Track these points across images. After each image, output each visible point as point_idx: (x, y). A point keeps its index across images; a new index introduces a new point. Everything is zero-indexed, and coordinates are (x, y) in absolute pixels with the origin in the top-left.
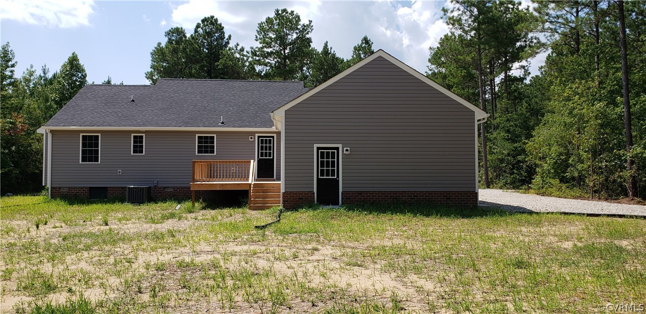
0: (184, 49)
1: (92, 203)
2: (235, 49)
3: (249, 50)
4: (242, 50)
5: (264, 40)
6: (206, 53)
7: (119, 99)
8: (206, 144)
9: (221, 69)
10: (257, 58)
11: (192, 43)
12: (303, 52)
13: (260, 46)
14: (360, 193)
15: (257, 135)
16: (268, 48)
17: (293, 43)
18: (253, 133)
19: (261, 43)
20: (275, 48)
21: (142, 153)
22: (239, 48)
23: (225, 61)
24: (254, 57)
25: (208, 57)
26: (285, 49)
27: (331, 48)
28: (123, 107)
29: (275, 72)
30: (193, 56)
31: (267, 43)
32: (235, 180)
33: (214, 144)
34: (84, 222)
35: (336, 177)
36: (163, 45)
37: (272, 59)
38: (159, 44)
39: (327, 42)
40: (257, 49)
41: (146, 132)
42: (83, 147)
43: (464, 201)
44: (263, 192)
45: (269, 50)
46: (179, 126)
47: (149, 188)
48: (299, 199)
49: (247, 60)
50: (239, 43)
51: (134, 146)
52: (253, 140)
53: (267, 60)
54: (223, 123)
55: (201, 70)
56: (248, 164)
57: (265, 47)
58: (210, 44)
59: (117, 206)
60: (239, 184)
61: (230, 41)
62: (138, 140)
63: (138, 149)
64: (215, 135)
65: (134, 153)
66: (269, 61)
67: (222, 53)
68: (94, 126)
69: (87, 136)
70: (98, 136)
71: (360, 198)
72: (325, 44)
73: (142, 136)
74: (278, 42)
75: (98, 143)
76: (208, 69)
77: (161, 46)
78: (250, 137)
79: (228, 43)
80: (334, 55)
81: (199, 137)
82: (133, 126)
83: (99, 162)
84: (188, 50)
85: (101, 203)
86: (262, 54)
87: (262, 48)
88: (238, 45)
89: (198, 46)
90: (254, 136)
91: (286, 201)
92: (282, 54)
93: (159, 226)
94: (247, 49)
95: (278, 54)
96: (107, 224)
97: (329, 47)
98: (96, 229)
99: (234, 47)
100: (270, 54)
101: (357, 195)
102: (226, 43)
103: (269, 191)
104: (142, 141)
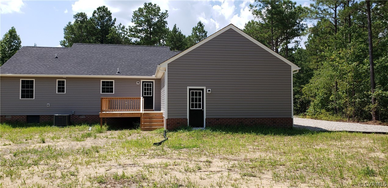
0: (86, 26)
1: (29, 126)
2: (119, 27)
3: (128, 28)
4: (123, 27)
5: (137, 22)
6: (99, 30)
7: (47, 56)
8: (108, 86)
9: (109, 39)
10: (133, 33)
11: (91, 23)
12: (162, 30)
13: (135, 25)
14: (218, 119)
15: (142, 81)
16: (140, 27)
17: (155, 24)
18: (139, 80)
19: (135, 24)
20: (144, 27)
21: (64, 92)
22: (121, 26)
23: (113, 34)
24: (131, 33)
25: (101, 32)
26: (150, 28)
27: (178, 28)
28: (50, 61)
29: (144, 42)
30: (92, 31)
31: (139, 24)
32: (130, 110)
33: (113, 86)
34: (26, 140)
35: (201, 109)
36: (73, 23)
37: (142, 34)
38: (70, 23)
39: (176, 25)
40: (133, 28)
41: (66, 78)
42: (22, 88)
43: (285, 124)
44: (149, 119)
45: (141, 28)
46: (89, 75)
47: (69, 116)
48: (177, 123)
49: (127, 34)
50: (121, 23)
51: (58, 87)
52: (139, 84)
53: (139, 35)
54: (119, 72)
55: (96, 40)
56: (139, 100)
57: (138, 26)
58: (102, 24)
59: (48, 128)
60: (133, 113)
61: (115, 22)
62: (61, 83)
63: (61, 90)
64: (114, 81)
65: (58, 92)
66: (141, 35)
67: (110, 29)
68: (30, 74)
69: (25, 80)
70: (33, 81)
71: (218, 123)
72: (174, 26)
73: (64, 81)
74: (147, 23)
75: (33, 85)
76: (101, 40)
77: (71, 24)
78: (137, 82)
79: (114, 23)
80: (180, 33)
81: (103, 82)
82: (58, 74)
83: (34, 99)
84: (88, 27)
85: (36, 126)
86: (136, 31)
87: (136, 27)
88: (121, 24)
89: (95, 24)
90: (140, 81)
91: (169, 125)
92: (149, 31)
93: (83, 143)
94: (127, 27)
95: (146, 30)
96: (44, 142)
97: (177, 28)
98: (37, 146)
99: (118, 25)
100: (141, 31)
101: (215, 120)
102: (113, 23)
103: (153, 117)
104: (64, 84)
